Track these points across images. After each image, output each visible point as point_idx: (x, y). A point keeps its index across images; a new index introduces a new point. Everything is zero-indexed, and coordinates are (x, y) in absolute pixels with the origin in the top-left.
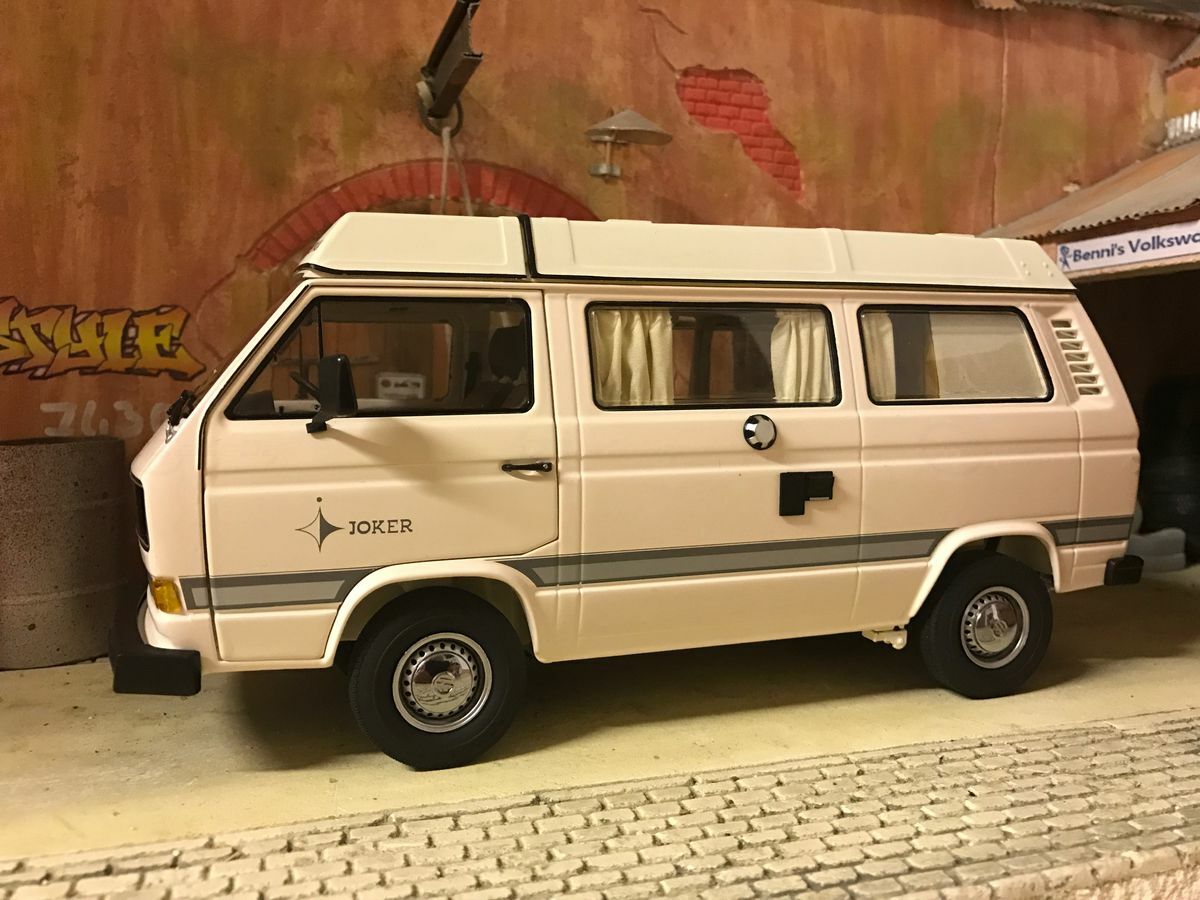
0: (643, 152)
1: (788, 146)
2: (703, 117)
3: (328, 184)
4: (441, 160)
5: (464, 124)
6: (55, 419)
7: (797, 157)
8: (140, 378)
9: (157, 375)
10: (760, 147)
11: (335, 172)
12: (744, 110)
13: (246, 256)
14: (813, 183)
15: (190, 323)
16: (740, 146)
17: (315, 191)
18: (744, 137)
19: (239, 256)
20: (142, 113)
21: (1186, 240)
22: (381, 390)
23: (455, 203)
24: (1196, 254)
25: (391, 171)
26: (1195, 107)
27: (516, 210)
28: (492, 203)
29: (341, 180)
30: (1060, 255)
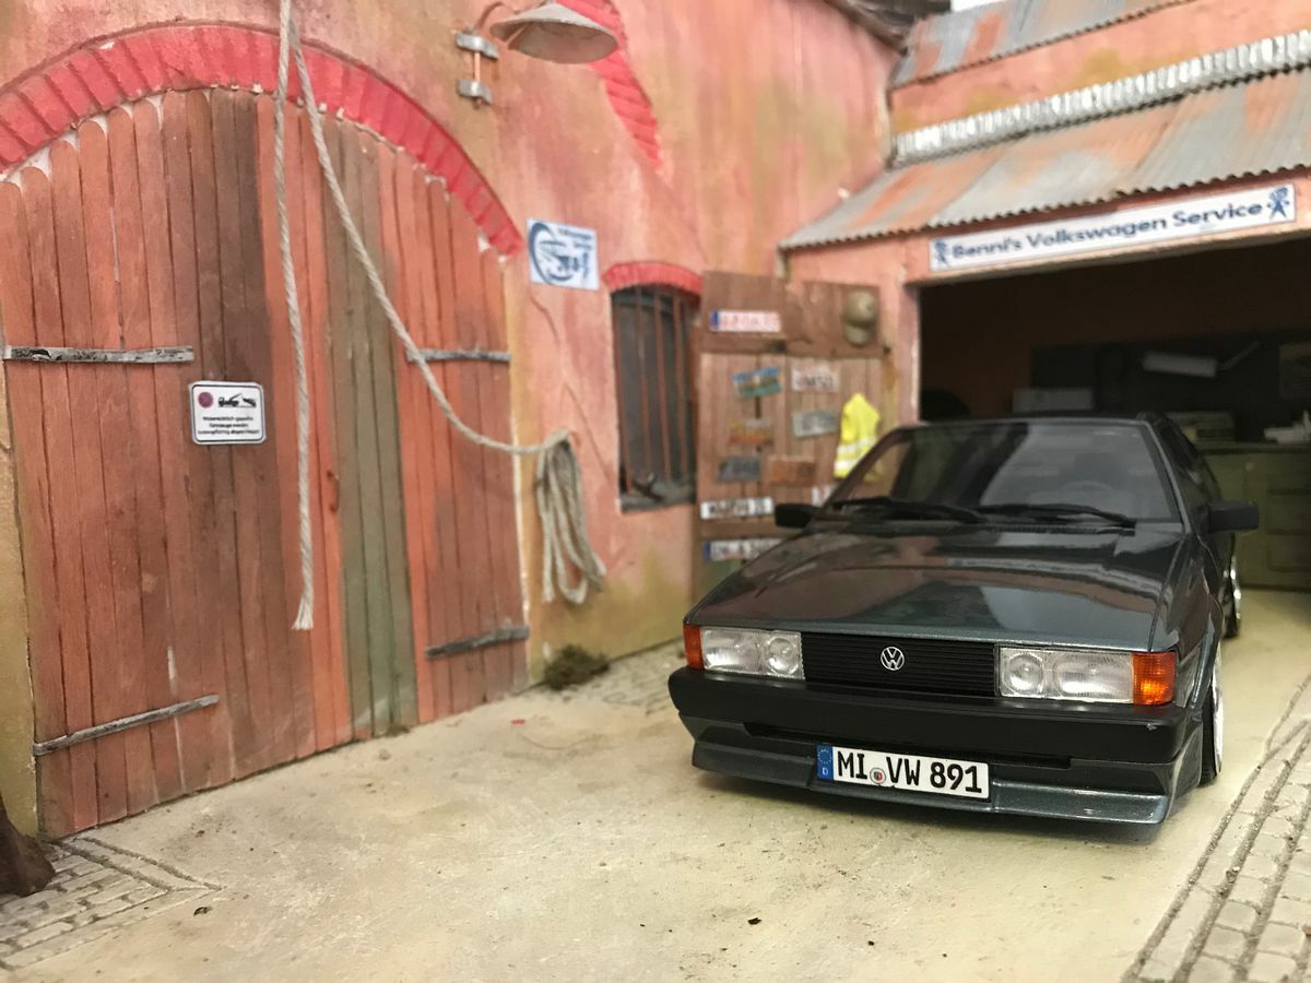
1: (645, 101)
3: (91, 36)
4: (270, 32)
7: (654, 114)
10: (621, 96)
11: (106, 13)
14: (670, 151)
16: (605, 90)
17: (70, 43)
18: (605, 80)
21: (1099, 234)
22: (199, 412)
23: (292, 106)
24: (1114, 247)
25: (193, 31)
26: (929, 123)
27: (372, 131)
28: (340, 114)
29: (115, 30)
30: (934, 251)
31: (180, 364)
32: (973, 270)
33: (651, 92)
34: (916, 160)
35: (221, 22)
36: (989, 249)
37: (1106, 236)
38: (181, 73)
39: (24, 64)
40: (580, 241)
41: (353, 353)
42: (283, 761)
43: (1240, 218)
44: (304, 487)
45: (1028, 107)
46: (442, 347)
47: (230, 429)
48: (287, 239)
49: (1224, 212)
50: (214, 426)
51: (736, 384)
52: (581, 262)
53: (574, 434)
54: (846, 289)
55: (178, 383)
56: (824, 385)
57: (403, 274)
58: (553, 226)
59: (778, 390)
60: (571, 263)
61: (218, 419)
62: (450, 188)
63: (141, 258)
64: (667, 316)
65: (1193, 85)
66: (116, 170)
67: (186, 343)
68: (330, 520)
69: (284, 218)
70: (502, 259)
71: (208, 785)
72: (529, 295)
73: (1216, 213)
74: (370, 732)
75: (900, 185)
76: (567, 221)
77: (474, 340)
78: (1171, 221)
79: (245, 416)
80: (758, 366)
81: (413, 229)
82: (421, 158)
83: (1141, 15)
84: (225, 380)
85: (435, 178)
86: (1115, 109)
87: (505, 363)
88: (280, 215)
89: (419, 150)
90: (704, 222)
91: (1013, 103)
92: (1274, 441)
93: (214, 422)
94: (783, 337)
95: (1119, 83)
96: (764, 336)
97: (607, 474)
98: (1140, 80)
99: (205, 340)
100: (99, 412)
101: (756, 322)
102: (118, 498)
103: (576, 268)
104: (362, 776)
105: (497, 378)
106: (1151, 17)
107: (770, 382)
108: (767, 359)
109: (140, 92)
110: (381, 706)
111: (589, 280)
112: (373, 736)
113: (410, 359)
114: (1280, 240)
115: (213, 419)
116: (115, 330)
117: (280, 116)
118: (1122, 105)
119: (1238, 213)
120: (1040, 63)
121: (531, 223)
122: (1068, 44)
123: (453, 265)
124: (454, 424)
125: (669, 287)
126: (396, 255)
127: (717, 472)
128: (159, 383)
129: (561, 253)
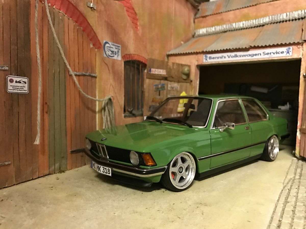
0: (102, 3)
7: (137, 18)
10: (129, 12)
14: (141, 27)
16: (126, 10)
21: (245, 56)
22: (9, 84)
23: (41, 3)
24: (248, 59)
26: (204, 27)
27: (63, 13)
28: (54, 7)
30: (204, 57)
31: (4, 70)
32: (214, 63)
33: (137, 12)
34: (200, 36)
36: (218, 58)
37: (246, 57)
40: (117, 47)
41: (54, 71)
42: (29, 179)
43: (279, 54)
44: (39, 106)
45: (227, 25)
46: (79, 72)
47: (19, 89)
48: (38, 39)
49: (275, 52)
50: (13, 88)
51: (154, 87)
52: (117, 53)
53: (112, 97)
54: (182, 65)
55: (3, 75)
56: (176, 89)
57: (69, 51)
58: (110, 43)
59: (165, 89)
60: (114, 53)
61: (15, 86)
62: (84, 31)
64: (138, 69)
65: (267, 22)
67: (6, 65)
68: (46, 116)
69: (37, 33)
70: (96, 50)
71: (7, 186)
72: (103, 60)
73: (273, 53)
74: (54, 172)
75: (196, 42)
76: (114, 42)
77: (88, 70)
78: (262, 54)
79: (23, 86)
80: (160, 83)
81: (73, 40)
82: (76, 22)
83: (256, 5)
84: (18, 76)
85: (80, 27)
86: (248, 27)
87: (96, 77)
88: (36, 32)
89: (76, 20)
90: (148, 46)
91: (224, 24)
92: (280, 109)
93: (13, 87)
94: (167, 76)
95: (249, 21)
96: (162, 75)
97: (121, 108)
98: (254, 21)
99: (12, 64)
101: (160, 72)
103: (116, 54)
104: (51, 184)
105: (93, 81)
106: (258, 6)
107: (163, 87)
108: (162, 82)
110: (57, 165)
111: (118, 58)
112: (55, 173)
113: (70, 74)
114: (288, 60)
115: (14, 86)
117: (37, 4)
118: (249, 26)
119: (278, 53)
120: (231, 15)
121: (104, 41)
122: (238, 11)
123: (83, 50)
124: (81, 92)
125: (139, 61)
126: (68, 47)
127: (148, 108)
129: (112, 50)
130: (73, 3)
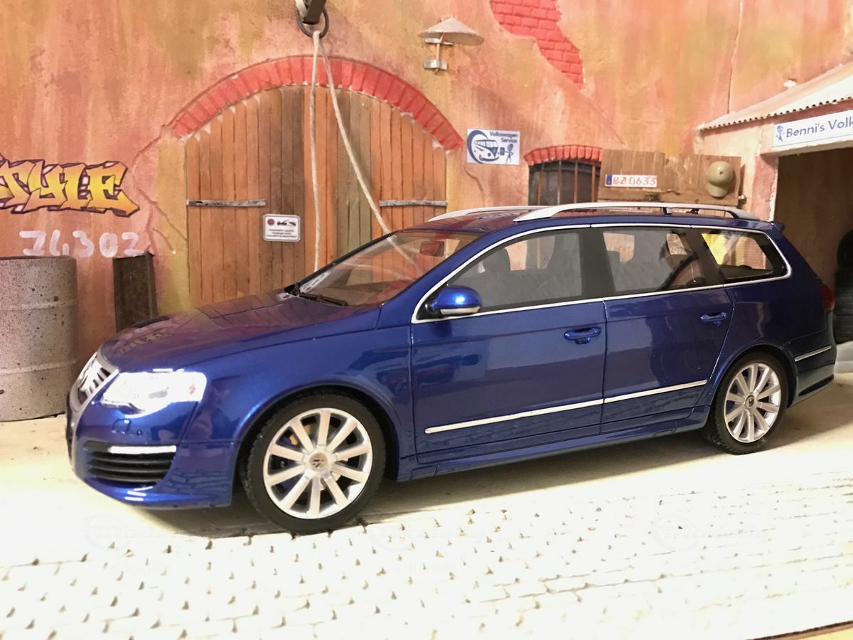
0: (465, 52)
1: (574, 50)
2: (511, 26)
3: (229, 74)
4: (312, 56)
5: (329, 29)
6: (30, 243)
7: (581, 57)
8: (92, 214)
9: (104, 212)
10: (553, 49)
11: (234, 64)
12: (542, 21)
13: (168, 125)
14: (592, 77)
15: (128, 175)
16: (538, 48)
17: (219, 78)
18: (540, 42)
19: (163, 126)
20: (91, 17)
22: (267, 227)
23: (323, 88)
25: (275, 64)
27: (368, 94)
28: (350, 88)
29: (239, 70)
30: (776, 132)
31: (259, 207)
32: (797, 146)
35: (289, 57)
36: (807, 131)
38: (267, 83)
39: (200, 90)
40: (505, 138)
41: (349, 203)
44: (316, 263)
46: (403, 199)
50: (274, 233)
52: (506, 150)
55: (258, 214)
57: (382, 162)
58: (487, 132)
60: (499, 150)
61: (277, 230)
62: (415, 118)
63: (244, 163)
66: (237, 127)
67: (263, 198)
70: (448, 152)
72: (465, 170)
76: (497, 129)
77: (425, 194)
79: (290, 230)
82: (397, 104)
84: (281, 213)
85: (407, 113)
87: (444, 207)
89: (396, 101)
94: (658, 191)
96: (644, 189)
99: (272, 197)
100: (223, 226)
102: (229, 260)
103: (502, 153)
109: (248, 94)
115: (274, 230)
116: (232, 193)
121: (469, 131)
123: (413, 156)
125: (584, 160)
126: (378, 155)
128: (250, 214)
129: (492, 146)
130: (389, 70)
